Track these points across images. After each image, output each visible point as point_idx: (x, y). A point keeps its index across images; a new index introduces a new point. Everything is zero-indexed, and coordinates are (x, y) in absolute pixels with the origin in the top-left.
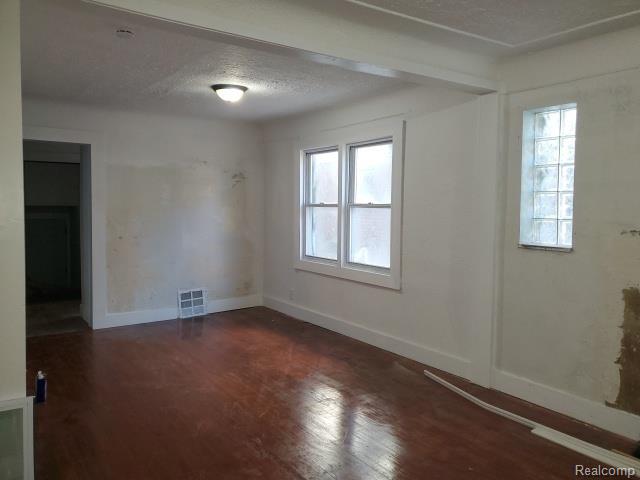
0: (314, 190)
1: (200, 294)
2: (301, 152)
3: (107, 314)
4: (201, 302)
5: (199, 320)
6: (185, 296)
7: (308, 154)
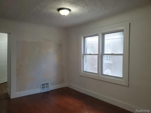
0: (86, 49)
1: (48, 84)
2: (82, 37)
3: (16, 93)
4: (48, 86)
5: (47, 93)
6: (43, 85)
7: (84, 38)
